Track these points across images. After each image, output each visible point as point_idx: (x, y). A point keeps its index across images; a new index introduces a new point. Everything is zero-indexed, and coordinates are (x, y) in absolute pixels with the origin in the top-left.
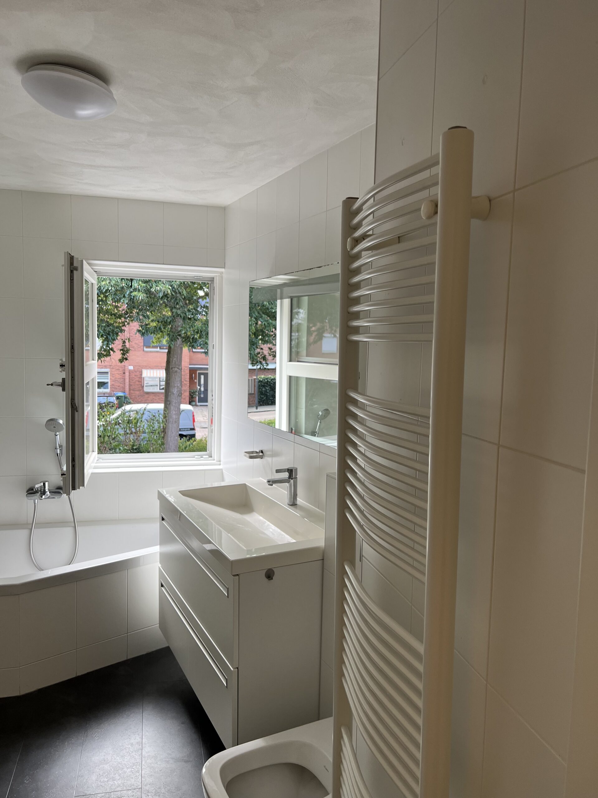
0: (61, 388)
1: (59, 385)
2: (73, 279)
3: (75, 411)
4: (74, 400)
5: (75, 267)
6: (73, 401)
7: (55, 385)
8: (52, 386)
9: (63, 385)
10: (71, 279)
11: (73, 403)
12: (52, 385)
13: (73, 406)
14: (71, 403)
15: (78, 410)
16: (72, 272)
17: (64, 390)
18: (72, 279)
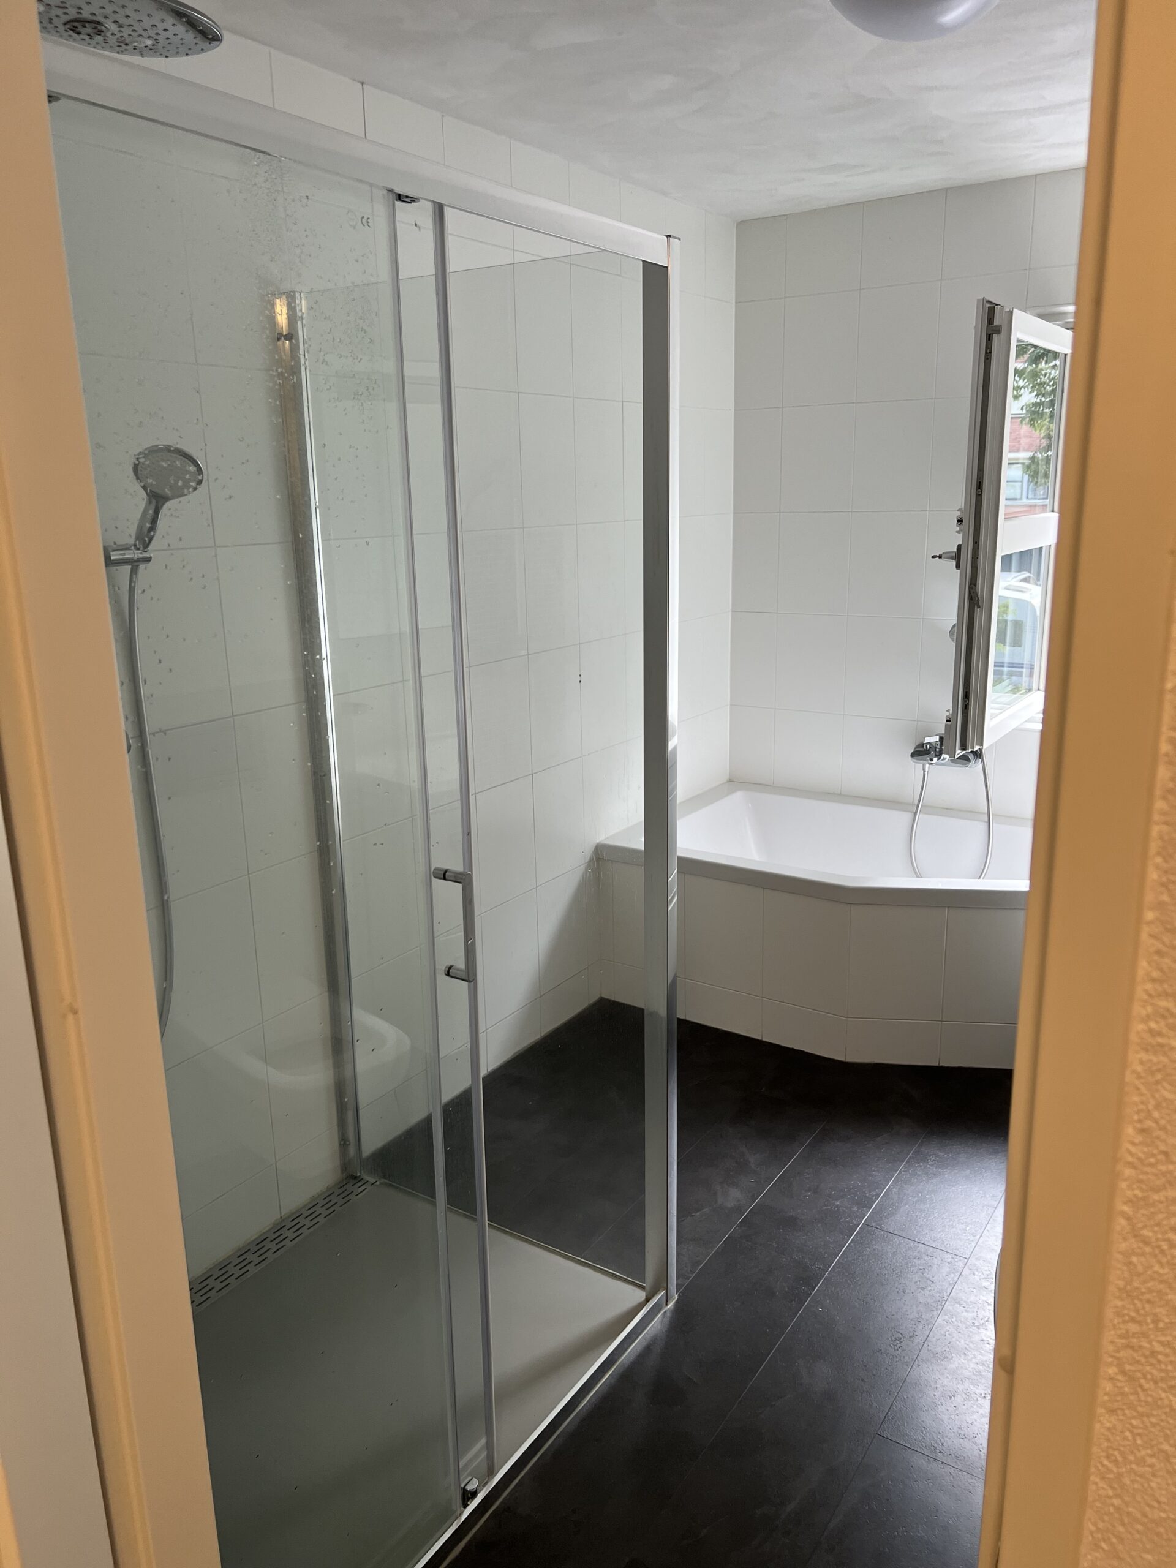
0: (954, 563)
1: (951, 558)
2: (991, 353)
3: (976, 607)
4: (975, 585)
5: (997, 326)
6: (972, 588)
7: (944, 558)
8: (941, 560)
9: (957, 557)
10: (986, 353)
11: (972, 591)
12: (940, 557)
13: (971, 597)
14: (970, 592)
15: (980, 604)
16: (989, 337)
17: (958, 567)
18: (988, 351)
